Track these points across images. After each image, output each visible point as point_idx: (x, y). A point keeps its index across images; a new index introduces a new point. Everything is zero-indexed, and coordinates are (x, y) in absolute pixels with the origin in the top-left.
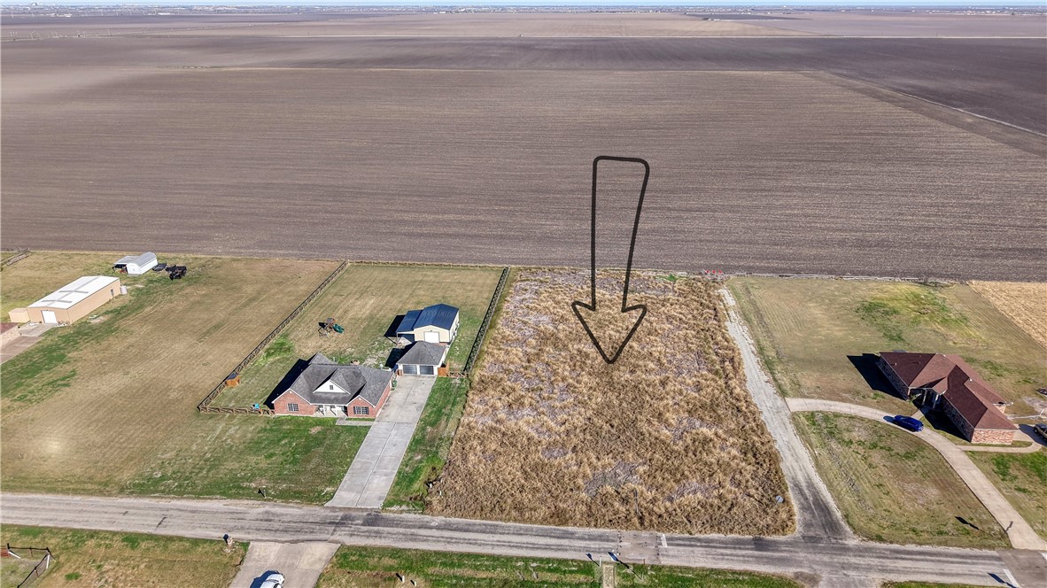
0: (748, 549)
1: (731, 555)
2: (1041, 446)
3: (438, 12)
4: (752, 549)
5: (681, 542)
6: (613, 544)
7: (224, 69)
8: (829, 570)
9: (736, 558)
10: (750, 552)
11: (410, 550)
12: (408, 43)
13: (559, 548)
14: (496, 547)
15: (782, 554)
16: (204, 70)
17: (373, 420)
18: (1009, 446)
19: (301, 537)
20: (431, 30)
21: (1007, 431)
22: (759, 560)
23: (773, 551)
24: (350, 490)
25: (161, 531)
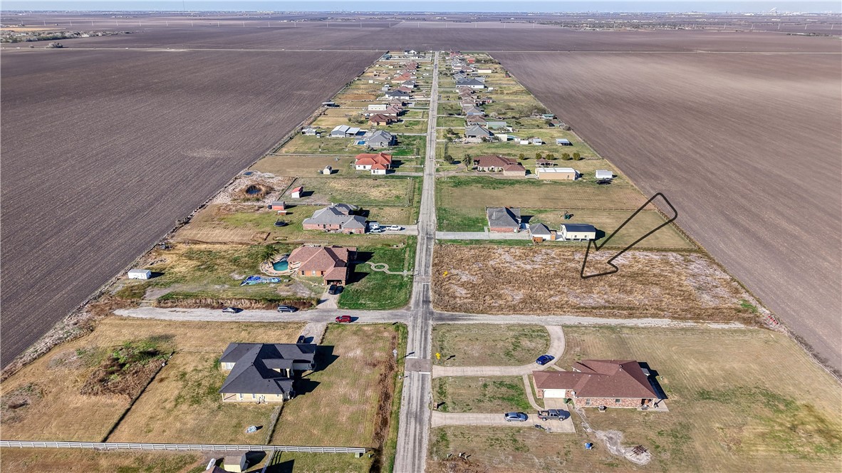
11: (416, 244)
19: (421, 230)
24: (444, 233)
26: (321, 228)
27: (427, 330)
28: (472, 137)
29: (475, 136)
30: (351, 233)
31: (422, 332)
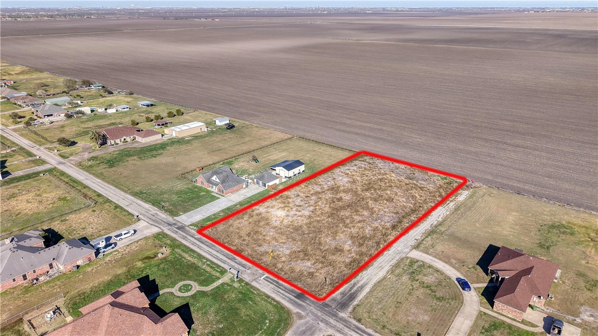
0: (292, 295)
1: (282, 294)
2: (544, 330)
3: (529, 11)
4: (293, 296)
5: (269, 280)
6: (244, 269)
7: (360, 41)
8: (314, 318)
9: (281, 295)
10: (291, 296)
11: (178, 241)
12: (483, 31)
13: (224, 262)
14: (205, 252)
15: (303, 304)
16: (352, 41)
17: (224, 196)
18: (519, 322)
19: (156, 224)
20: (508, 23)
21: (518, 311)
22: (290, 300)
23: (302, 301)
24: (186, 216)
25: (126, 208)
26: (20, 281)
27: (354, 325)
28: (48, 116)
29: (51, 115)
30: (78, 267)
31: (354, 330)
